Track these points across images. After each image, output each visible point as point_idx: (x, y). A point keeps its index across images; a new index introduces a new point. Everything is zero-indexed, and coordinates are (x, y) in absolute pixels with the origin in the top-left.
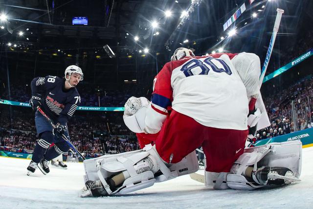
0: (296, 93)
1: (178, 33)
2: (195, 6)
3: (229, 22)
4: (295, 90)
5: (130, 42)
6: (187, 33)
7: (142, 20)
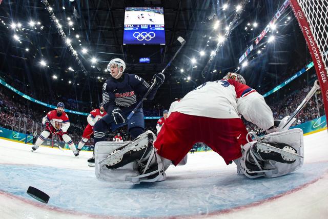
0: (288, 102)
1: (209, 66)
2: (220, 48)
3: (243, 57)
4: (288, 100)
5: (179, 74)
6: (215, 65)
7: (186, 58)
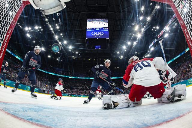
1: (133, 50)
2: (139, 40)
3: (151, 45)
5: (116, 54)
6: (136, 50)
7: (120, 46)
